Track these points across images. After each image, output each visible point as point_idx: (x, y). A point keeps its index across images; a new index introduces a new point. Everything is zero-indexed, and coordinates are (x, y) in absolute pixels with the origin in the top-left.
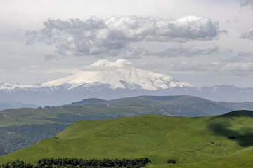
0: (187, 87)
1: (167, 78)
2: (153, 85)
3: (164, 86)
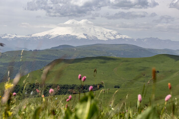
0: (127, 39)
1: (114, 32)
2: (105, 37)
3: (112, 38)
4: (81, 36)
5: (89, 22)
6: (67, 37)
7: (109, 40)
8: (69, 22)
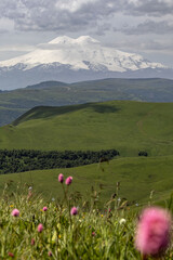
0: (161, 69)
1: (137, 58)
2: (121, 66)
3: (134, 68)
4: (78, 65)
5: (93, 40)
6: (54, 67)
7: (129, 71)
8: (57, 41)
